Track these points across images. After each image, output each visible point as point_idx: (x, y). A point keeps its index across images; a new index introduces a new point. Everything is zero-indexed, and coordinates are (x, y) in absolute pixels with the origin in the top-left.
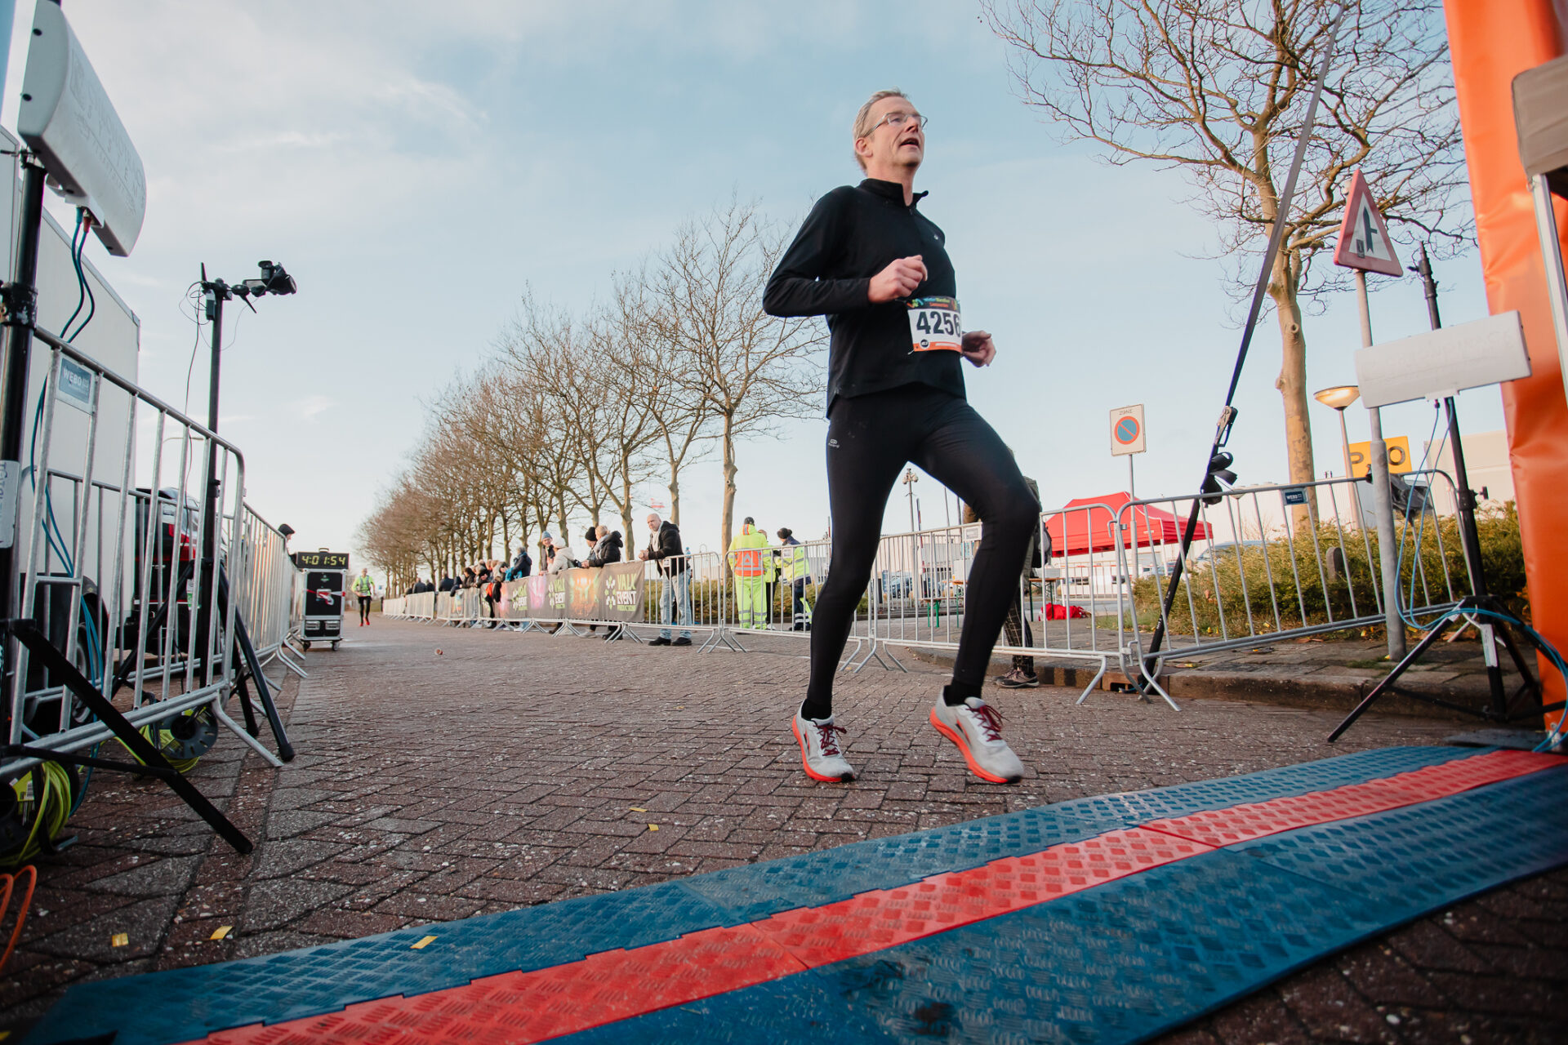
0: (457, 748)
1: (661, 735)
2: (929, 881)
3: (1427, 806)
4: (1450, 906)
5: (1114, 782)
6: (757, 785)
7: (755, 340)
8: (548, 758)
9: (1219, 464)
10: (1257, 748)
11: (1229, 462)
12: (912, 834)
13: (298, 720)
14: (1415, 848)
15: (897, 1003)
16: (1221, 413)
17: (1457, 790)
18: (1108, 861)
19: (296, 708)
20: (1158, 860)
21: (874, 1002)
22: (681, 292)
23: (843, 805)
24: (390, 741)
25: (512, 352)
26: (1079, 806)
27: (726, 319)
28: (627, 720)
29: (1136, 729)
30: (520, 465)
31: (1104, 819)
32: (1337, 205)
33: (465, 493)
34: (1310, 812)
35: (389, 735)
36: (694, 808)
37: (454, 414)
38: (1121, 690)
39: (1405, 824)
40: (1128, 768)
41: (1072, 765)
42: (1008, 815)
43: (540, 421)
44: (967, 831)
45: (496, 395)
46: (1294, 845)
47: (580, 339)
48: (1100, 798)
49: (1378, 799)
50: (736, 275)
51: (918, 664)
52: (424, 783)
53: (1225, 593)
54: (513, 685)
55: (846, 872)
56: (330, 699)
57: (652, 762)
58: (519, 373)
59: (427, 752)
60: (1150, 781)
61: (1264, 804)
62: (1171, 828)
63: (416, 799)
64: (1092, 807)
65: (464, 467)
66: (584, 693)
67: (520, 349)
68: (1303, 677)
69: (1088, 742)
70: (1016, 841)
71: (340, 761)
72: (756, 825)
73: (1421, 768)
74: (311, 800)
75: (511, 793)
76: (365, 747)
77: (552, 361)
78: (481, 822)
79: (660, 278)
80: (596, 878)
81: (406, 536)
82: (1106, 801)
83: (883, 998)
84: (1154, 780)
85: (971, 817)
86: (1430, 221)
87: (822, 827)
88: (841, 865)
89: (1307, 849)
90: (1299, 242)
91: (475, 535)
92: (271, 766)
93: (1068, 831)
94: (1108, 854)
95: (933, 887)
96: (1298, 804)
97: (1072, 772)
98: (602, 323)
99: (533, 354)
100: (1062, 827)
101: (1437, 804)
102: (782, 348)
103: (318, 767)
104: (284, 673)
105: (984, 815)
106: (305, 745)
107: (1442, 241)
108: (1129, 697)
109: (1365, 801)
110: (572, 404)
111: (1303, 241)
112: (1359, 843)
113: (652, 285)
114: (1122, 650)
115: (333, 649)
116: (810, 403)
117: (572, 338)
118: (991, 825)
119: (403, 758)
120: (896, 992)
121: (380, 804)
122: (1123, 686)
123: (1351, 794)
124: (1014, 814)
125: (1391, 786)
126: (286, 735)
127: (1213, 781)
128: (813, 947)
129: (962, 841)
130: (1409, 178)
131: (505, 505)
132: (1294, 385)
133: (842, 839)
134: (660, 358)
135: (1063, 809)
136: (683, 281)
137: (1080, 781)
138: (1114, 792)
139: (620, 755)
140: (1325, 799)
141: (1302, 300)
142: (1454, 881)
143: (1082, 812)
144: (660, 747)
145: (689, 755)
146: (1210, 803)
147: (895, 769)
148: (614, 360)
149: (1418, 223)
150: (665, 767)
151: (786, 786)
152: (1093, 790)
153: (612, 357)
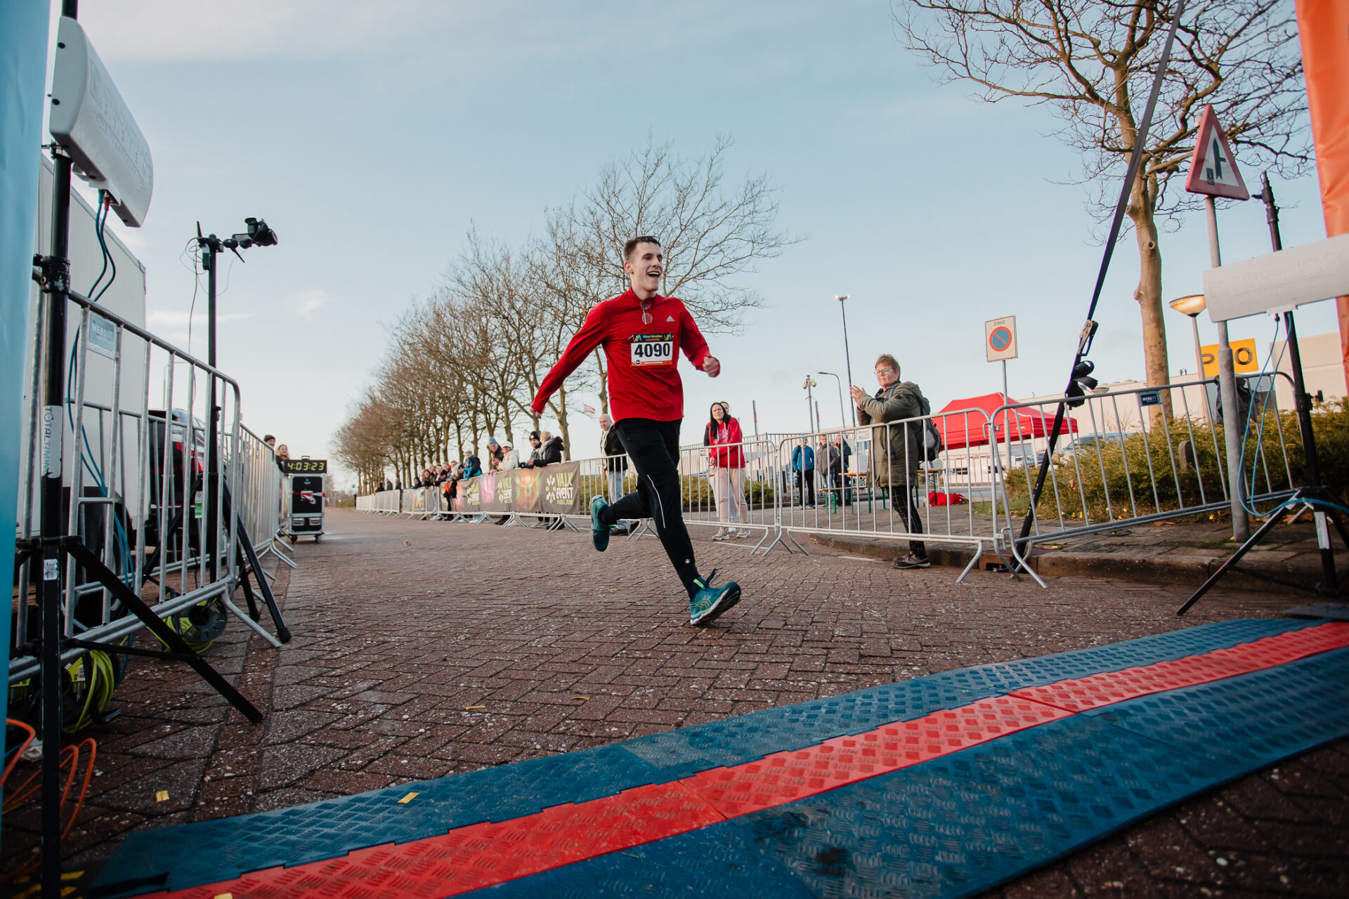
0: (425, 628)
1: (599, 616)
2: (828, 743)
3: (1261, 674)
4: (1277, 764)
5: (988, 653)
6: (681, 659)
8: (503, 637)
9: (1081, 371)
10: (1114, 621)
11: (1091, 369)
12: (812, 702)
13: (293, 605)
14: (1249, 712)
15: (801, 849)
16: (1083, 326)
17: (1290, 659)
18: (980, 725)
19: (288, 595)
20: (1024, 724)
21: (780, 847)
22: (606, 225)
23: (755, 677)
24: (370, 623)
25: (459, 281)
26: (957, 675)
28: (568, 602)
29: (1008, 604)
30: (469, 378)
31: (979, 687)
32: (1191, 133)
33: (422, 405)
34: (1158, 680)
35: (368, 618)
36: (628, 680)
37: (412, 335)
38: (995, 570)
39: (1241, 691)
40: (1001, 641)
41: (951, 639)
42: (896, 685)
43: (486, 340)
44: (860, 698)
45: (448, 319)
46: (1143, 711)
47: (518, 268)
48: (975, 668)
49: (1218, 668)
50: (653, 208)
51: (818, 547)
52: (400, 660)
53: (1087, 482)
54: (471, 572)
55: (757, 736)
56: (317, 587)
57: (591, 639)
58: (466, 300)
59: (401, 633)
60: (1019, 652)
61: (1117, 674)
62: (1036, 696)
63: (394, 675)
64: (968, 677)
65: (421, 382)
66: (530, 579)
67: (467, 278)
68: (1157, 557)
69: (966, 618)
70: (902, 707)
71: (329, 642)
72: (681, 694)
73: (1258, 639)
74: (307, 676)
75: (473, 668)
76: (349, 629)
77: (495, 288)
78: (450, 694)
79: (586, 213)
80: (548, 742)
81: (374, 442)
82: (981, 671)
83: (789, 844)
84: (1023, 652)
85: (864, 685)
87: (736, 695)
88: (753, 730)
89: (1154, 714)
90: (1156, 167)
91: (433, 440)
92: (272, 647)
93: (947, 699)
94: (981, 719)
95: (831, 749)
96: (1147, 673)
97: (951, 645)
98: (537, 254)
99: (479, 282)
100: (942, 694)
101: (1271, 672)
102: (694, 273)
103: (311, 647)
104: (277, 563)
105: (875, 684)
106: (299, 627)
107: (1288, 161)
108: (1003, 576)
109: (1207, 670)
110: (513, 325)
111: (1159, 166)
112: (1200, 708)
113: (579, 219)
114: (996, 535)
115: (316, 542)
116: (720, 319)
117: (512, 268)
118: (881, 693)
119: (382, 638)
120: (800, 839)
121: (365, 679)
122: (997, 566)
123: (1195, 664)
124: (900, 683)
125: (1231, 656)
126: (283, 619)
127: (1075, 652)
128: (731, 801)
129: (856, 708)
130: (1258, 107)
131: (458, 413)
132: (1150, 297)
133: (754, 706)
134: (588, 283)
135: (943, 679)
136: (607, 216)
137: (958, 653)
138: (987, 663)
139: (564, 633)
140: (1172, 668)
141: (1157, 220)
142: (1282, 741)
143: (960, 681)
144: (598, 626)
145: (622, 633)
146: (1070, 673)
147: (799, 643)
148: (548, 286)
149: (1266, 147)
150: (602, 643)
151: (705, 660)
152: (969, 661)
153: (547, 283)
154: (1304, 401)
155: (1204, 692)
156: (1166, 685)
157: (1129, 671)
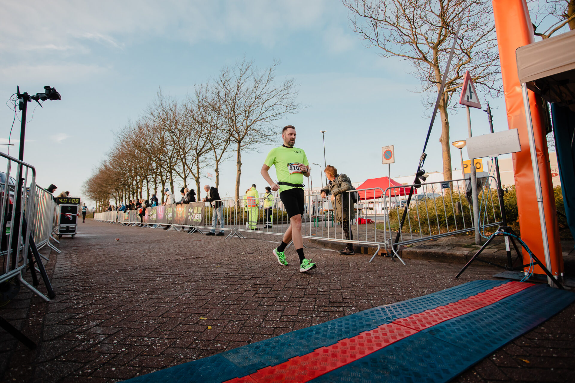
0: (127, 289)
1: (213, 281)
2: (317, 351)
3: (488, 308)
4: (495, 352)
5: (383, 299)
6: (250, 305)
7: (250, 114)
8: (166, 293)
9: (420, 174)
11: (424, 173)
16: (421, 155)
18: (381, 339)
20: (398, 338)
22: (222, 94)
23: (283, 314)
24: (98, 286)
25: (152, 114)
27: (239, 105)
31: (380, 319)
32: (461, 77)
34: (450, 313)
36: (226, 317)
38: (385, 256)
40: (388, 293)
41: (368, 292)
42: (345, 317)
43: (163, 142)
44: (330, 325)
46: (445, 328)
47: (181, 110)
48: (378, 308)
52: (113, 308)
53: (421, 218)
57: (209, 294)
58: (155, 123)
59: (115, 291)
60: (395, 299)
61: (434, 310)
62: (403, 323)
64: (375, 313)
66: (180, 260)
67: (156, 113)
68: (448, 252)
69: (374, 281)
71: (76, 297)
72: (250, 324)
73: (485, 291)
74: (63, 319)
76: (87, 290)
77: (169, 118)
79: (214, 88)
80: (187, 354)
82: (380, 310)
84: (397, 298)
85: (331, 318)
86: (490, 84)
87: (275, 324)
88: (283, 344)
89: (449, 330)
90: (448, 90)
91: (135, 187)
92: (45, 302)
93: (367, 325)
94: (381, 335)
96: (446, 309)
97: (368, 295)
98: (190, 104)
99: (161, 115)
100: (364, 322)
101: (491, 306)
102: (260, 118)
103: (66, 301)
105: (336, 317)
107: (494, 92)
108: (388, 259)
109: (468, 307)
110: (176, 136)
111: (449, 90)
113: (210, 90)
114: (386, 242)
116: (271, 139)
117: (177, 110)
118: (339, 321)
121: (94, 320)
122: (385, 254)
124: (347, 317)
126: (51, 285)
127: (417, 298)
130: (484, 70)
131: (147, 175)
132: (445, 141)
133: (284, 330)
134: (212, 119)
135: (365, 314)
136: (223, 90)
137: (371, 300)
138: (382, 305)
139: (195, 291)
140: (455, 306)
141: (448, 110)
142: (496, 341)
143: (372, 315)
144: (211, 287)
145: (223, 291)
146: (416, 310)
147: (303, 296)
148: (194, 119)
149: (486, 85)
150: (213, 297)
151: (261, 305)
152: (376, 304)
153: (193, 118)
154: (501, 192)
155: (467, 318)
156: (453, 315)
157: (439, 308)
